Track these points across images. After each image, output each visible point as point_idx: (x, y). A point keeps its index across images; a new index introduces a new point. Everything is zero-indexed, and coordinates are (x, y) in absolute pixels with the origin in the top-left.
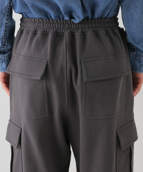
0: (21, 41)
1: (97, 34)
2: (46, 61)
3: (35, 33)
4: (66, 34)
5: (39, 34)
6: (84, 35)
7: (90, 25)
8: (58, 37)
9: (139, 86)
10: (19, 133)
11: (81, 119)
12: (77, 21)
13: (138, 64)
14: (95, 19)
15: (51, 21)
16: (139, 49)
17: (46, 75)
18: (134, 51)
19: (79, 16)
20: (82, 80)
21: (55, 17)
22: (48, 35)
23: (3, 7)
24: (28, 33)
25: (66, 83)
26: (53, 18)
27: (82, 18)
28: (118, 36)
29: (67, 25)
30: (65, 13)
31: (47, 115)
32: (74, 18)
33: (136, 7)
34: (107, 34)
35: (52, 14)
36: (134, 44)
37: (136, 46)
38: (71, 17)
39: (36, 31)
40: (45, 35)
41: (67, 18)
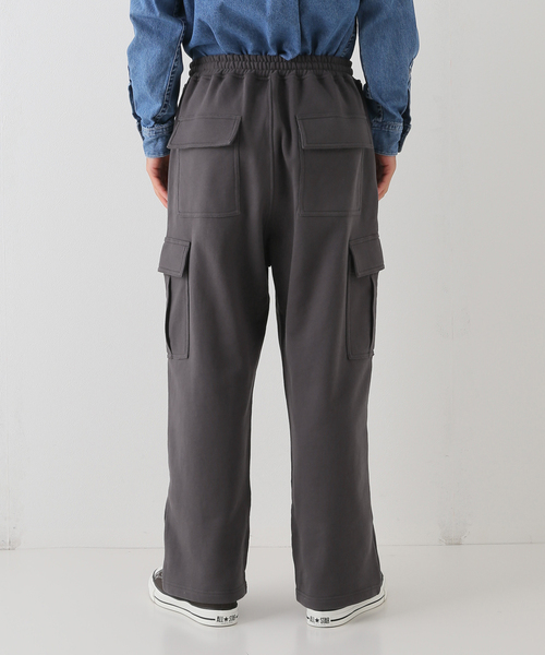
0: (194, 93)
1: (321, 80)
2: (239, 118)
3: (220, 78)
4: (272, 78)
5: (227, 78)
6: (300, 80)
7: (310, 65)
8: (258, 82)
9: (386, 178)
10: (187, 250)
11: (297, 215)
12: (289, 57)
13: (385, 141)
14: (316, 56)
15: (246, 57)
16: (387, 111)
17: (239, 140)
18: (379, 116)
19: (294, 49)
20: (298, 147)
21: (253, 52)
22: (242, 79)
23: (173, 38)
24: (208, 80)
25: (271, 155)
26: (250, 53)
27: (298, 51)
28: (353, 86)
29: (272, 64)
30: (272, 44)
31: (238, 212)
32: (284, 53)
33: (384, 37)
34: (336, 80)
35: (250, 46)
36: (380, 101)
37: (384, 104)
38: (281, 51)
39: (221, 73)
40: (237, 79)
41: (273, 53)
